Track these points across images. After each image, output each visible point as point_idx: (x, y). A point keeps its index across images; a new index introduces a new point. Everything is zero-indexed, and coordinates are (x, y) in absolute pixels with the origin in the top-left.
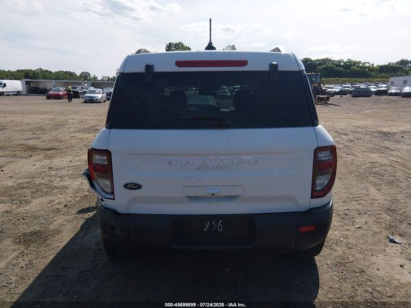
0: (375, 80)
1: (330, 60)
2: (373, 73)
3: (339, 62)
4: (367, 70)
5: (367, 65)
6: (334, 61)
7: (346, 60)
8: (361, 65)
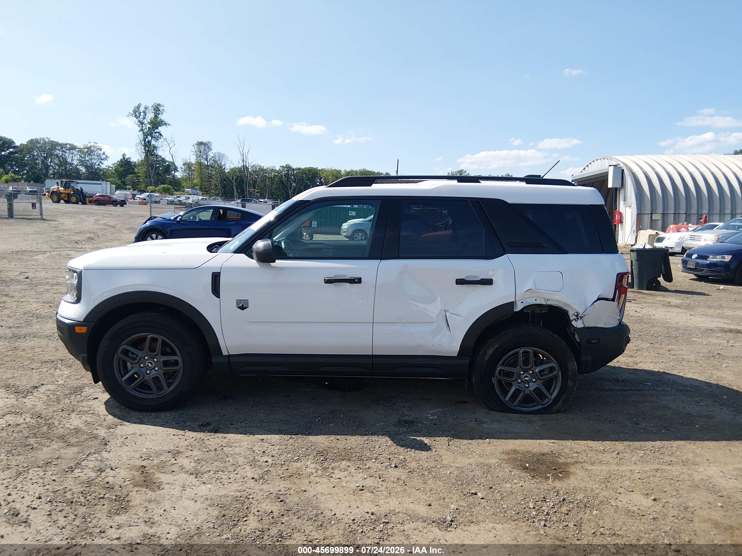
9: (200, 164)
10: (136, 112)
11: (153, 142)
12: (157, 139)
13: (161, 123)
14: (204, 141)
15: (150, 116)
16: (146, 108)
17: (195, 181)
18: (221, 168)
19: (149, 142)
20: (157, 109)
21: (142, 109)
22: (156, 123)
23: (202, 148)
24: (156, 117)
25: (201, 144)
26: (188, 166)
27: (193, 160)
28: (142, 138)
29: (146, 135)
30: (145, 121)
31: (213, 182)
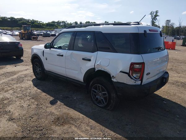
0: (45, 29)
1: (24, 19)
2: (44, 26)
3: (28, 20)
4: (41, 24)
5: (41, 22)
6: (26, 20)
7: (31, 20)
8: (38, 22)
9: (166, 26)
10: (151, 14)
11: (154, 21)
12: (155, 20)
13: (158, 16)
14: (169, 20)
15: (155, 14)
16: (154, 12)
17: (164, 31)
18: (173, 27)
19: (153, 21)
20: (157, 12)
21: (153, 12)
22: (156, 16)
23: (168, 22)
24: (156, 14)
25: (167, 20)
26: (163, 27)
27: (165, 25)
28: (152, 20)
29: (153, 19)
30: (153, 16)
31: (170, 31)
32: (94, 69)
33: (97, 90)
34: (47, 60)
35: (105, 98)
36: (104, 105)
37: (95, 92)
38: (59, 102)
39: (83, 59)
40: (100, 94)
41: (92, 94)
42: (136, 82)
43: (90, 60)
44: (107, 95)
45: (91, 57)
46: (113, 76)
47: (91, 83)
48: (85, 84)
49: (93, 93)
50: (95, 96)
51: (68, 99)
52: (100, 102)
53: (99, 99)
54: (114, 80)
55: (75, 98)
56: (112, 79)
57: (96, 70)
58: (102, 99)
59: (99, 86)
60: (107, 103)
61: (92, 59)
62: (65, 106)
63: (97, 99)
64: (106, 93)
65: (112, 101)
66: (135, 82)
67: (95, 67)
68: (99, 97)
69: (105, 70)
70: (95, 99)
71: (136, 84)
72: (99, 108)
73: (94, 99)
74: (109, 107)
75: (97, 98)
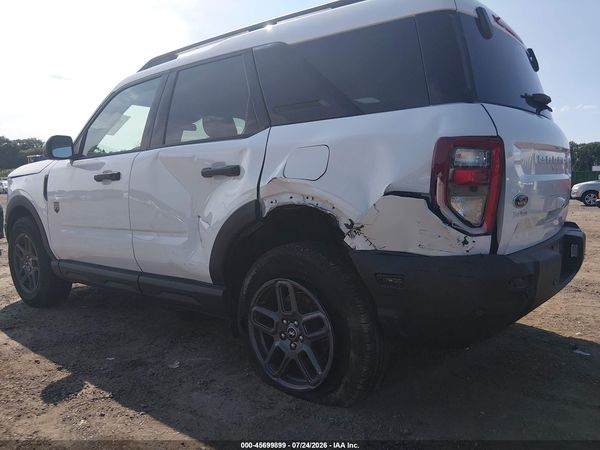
32: (257, 204)
33: (275, 309)
34: (57, 211)
35: (318, 346)
36: (314, 381)
37: (269, 322)
38: (89, 389)
39: (208, 173)
40: (291, 326)
41: (252, 334)
42: (469, 239)
43: (235, 171)
44: (328, 325)
45: (242, 152)
46: (351, 226)
47: (247, 281)
48: (219, 292)
49: (256, 330)
50: (270, 341)
51: (140, 370)
52: (292, 370)
53: (288, 353)
54: (357, 243)
55: (176, 365)
56: (347, 240)
57: (267, 210)
58: (303, 355)
59: (285, 290)
60: (328, 367)
61: (244, 165)
62: (115, 405)
63: (279, 352)
64: (319, 319)
65: (352, 354)
66: (465, 242)
67: (262, 196)
68: (287, 342)
69: (308, 202)
70: (270, 354)
71: (471, 253)
72: (291, 398)
73: (264, 356)
74: (341, 390)
75: (278, 347)
